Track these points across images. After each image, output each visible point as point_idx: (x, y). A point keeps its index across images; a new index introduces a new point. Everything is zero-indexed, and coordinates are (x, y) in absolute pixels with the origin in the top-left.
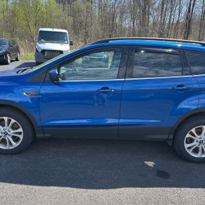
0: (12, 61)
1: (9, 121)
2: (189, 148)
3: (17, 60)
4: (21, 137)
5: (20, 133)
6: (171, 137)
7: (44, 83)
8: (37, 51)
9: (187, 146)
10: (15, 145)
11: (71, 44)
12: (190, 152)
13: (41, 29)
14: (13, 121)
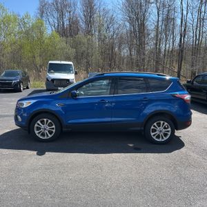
0: (24, 89)
1: (47, 121)
2: (154, 135)
3: (28, 88)
4: (54, 131)
5: (53, 129)
6: (143, 128)
7: (68, 98)
8: (47, 80)
9: (152, 134)
10: (50, 136)
11: (76, 73)
12: (154, 138)
13: (50, 62)
14: (50, 121)
